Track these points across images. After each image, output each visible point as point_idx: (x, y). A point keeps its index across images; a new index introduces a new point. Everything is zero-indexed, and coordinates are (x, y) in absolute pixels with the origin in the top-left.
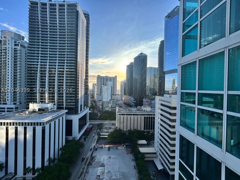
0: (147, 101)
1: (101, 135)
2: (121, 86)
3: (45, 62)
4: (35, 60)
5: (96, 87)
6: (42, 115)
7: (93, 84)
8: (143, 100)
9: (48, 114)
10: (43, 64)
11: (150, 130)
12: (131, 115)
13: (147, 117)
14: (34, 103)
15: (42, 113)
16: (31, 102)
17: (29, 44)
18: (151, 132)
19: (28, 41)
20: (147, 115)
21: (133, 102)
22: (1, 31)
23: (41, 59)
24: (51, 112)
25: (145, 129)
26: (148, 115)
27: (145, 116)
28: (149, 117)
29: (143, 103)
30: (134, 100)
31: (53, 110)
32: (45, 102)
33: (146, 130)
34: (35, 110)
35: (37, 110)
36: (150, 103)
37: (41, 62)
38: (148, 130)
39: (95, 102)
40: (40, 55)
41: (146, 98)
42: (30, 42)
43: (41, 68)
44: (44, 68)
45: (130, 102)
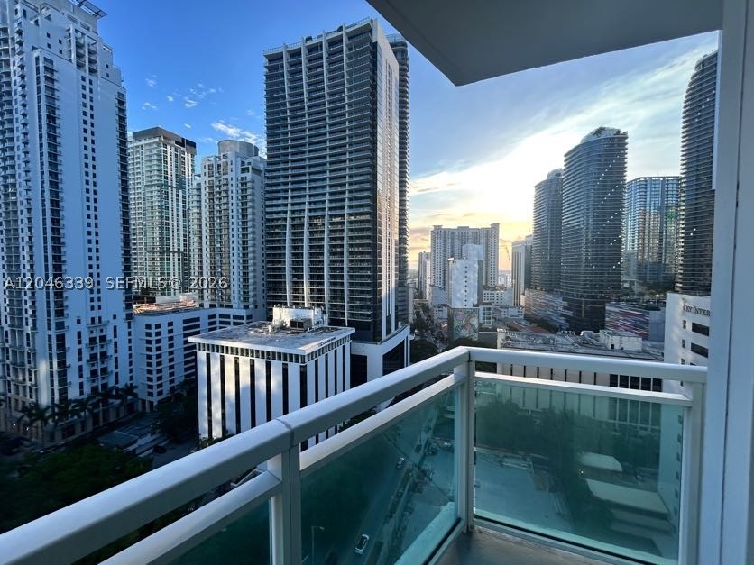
0: (625, 314)
2: (516, 256)
3: (300, 204)
5: (429, 263)
6: (298, 336)
7: (421, 255)
8: (607, 308)
9: (310, 334)
10: (296, 208)
11: (638, 425)
13: (624, 378)
14: (281, 306)
15: (298, 333)
16: (276, 304)
17: (268, 164)
18: (643, 433)
19: (266, 157)
21: (562, 315)
22: (218, 144)
23: (293, 197)
24: (317, 330)
25: (612, 416)
29: (607, 319)
30: (565, 308)
31: (320, 326)
32: (303, 304)
33: (617, 422)
34: (284, 325)
35: (289, 325)
36: (641, 322)
37: (293, 205)
38: (627, 424)
39: (426, 309)
40: (290, 186)
41: (619, 301)
42: (269, 157)
43: (293, 219)
44: (300, 218)
45: (548, 312)
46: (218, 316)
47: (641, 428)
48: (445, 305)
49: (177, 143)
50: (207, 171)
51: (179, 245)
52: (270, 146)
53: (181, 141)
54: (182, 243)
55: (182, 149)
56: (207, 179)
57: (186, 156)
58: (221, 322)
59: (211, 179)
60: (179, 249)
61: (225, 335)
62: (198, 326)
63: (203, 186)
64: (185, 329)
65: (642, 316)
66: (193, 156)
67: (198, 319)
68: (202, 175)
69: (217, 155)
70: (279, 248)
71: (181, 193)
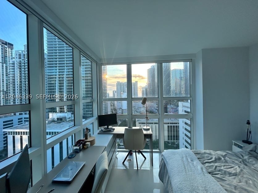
0: (172, 108)
1: (120, 145)
2: (143, 91)
3: (62, 72)
4: (53, 71)
5: (116, 94)
6: (59, 124)
7: (113, 91)
8: (168, 107)
9: (65, 123)
10: (61, 73)
11: (175, 141)
12: (152, 123)
13: (171, 126)
14: (53, 113)
16: (51, 111)
17: (48, 56)
18: (176, 143)
20: (171, 123)
21: (156, 109)
22: (24, 46)
23: (59, 69)
24: (69, 121)
25: (169, 139)
26: (173, 123)
27: (168, 125)
28: (174, 126)
29: (168, 110)
30: (157, 107)
31: (70, 119)
32: (64, 111)
33: (170, 141)
34: (54, 120)
35: (56, 119)
36: (176, 110)
37: (59, 72)
38: (173, 141)
39: (115, 110)
40: (58, 65)
41: (171, 104)
42: (48, 53)
43: (59, 78)
44: (62, 78)
45: (152, 109)
46: (23, 118)
47: (176, 142)
48: (121, 108)
49: (2, 43)
50: (18, 56)
51: (3, 88)
52: (49, 49)
53: (5, 43)
54: (5, 87)
55: (6, 46)
56: (18, 60)
57: (8, 49)
58: (25, 121)
59: (20, 60)
60: (3, 90)
61: (23, 127)
62: (12, 123)
63: (16, 63)
64: (4, 125)
65: (176, 108)
66: (11, 50)
67: (12, 120)
68: (15, 58)
69: (24, 50)
70: (53, 89)
71: (4, 65)
